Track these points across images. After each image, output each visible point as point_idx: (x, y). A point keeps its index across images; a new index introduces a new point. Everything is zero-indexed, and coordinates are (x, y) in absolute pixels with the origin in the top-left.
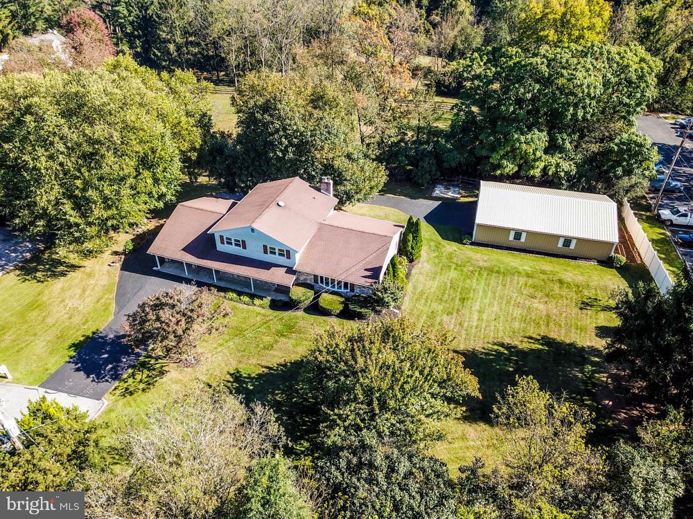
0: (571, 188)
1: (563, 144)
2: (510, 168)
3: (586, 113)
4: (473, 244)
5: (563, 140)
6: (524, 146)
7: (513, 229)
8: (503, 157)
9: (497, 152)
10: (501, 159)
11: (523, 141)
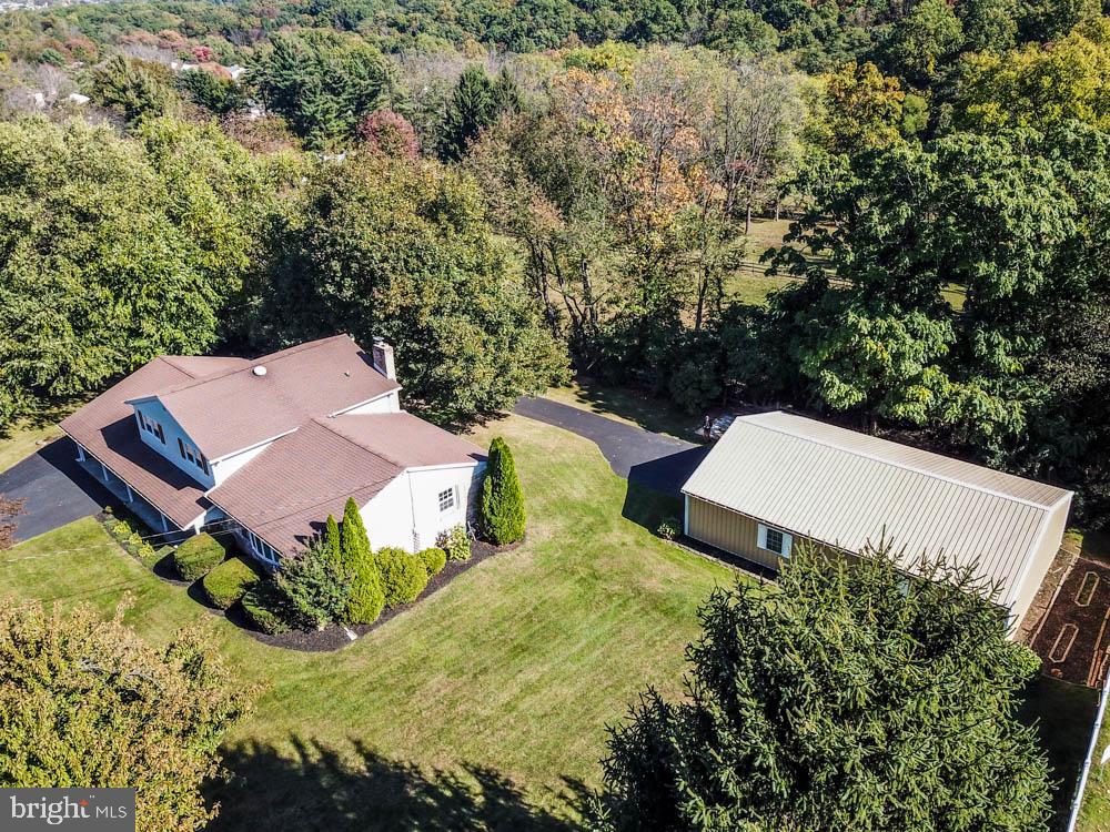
0: (1013, 466)
1: (992, 354)
2: (842, 392)
3: (1027, 279)
4: (680, 538)
5: (991, 346)
6: (871, 345)
7: (767, 524)
8: (826, 364)
9: (816, 353)
10: (820, 369)
11: (865, 330)
